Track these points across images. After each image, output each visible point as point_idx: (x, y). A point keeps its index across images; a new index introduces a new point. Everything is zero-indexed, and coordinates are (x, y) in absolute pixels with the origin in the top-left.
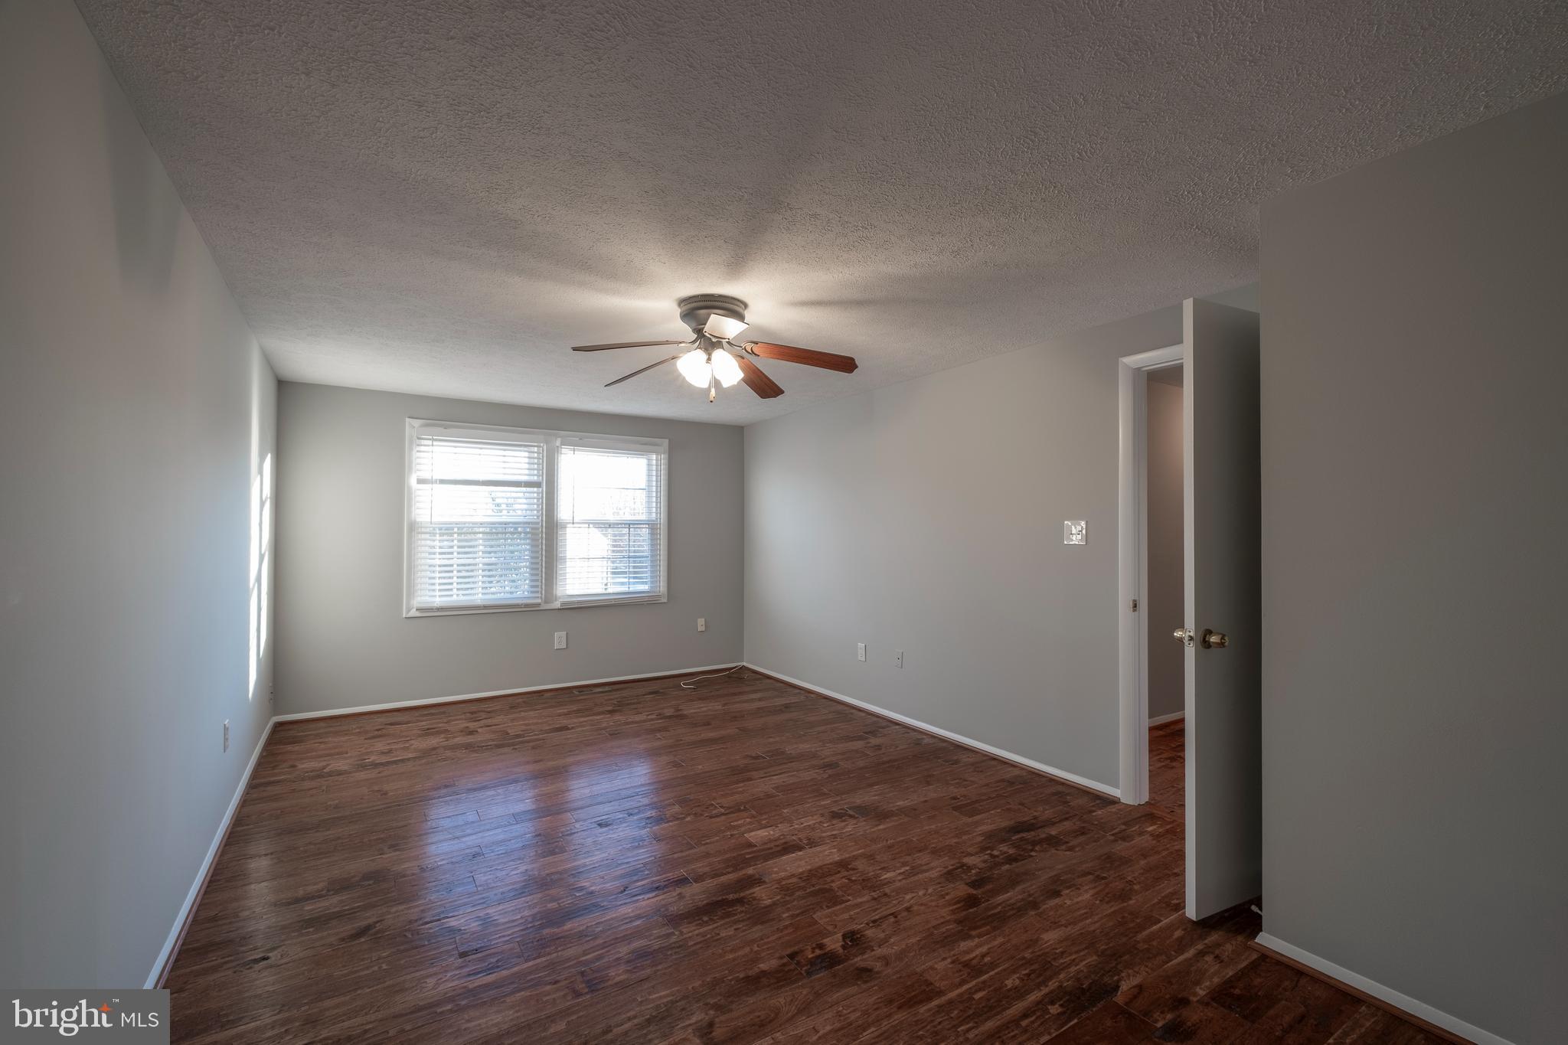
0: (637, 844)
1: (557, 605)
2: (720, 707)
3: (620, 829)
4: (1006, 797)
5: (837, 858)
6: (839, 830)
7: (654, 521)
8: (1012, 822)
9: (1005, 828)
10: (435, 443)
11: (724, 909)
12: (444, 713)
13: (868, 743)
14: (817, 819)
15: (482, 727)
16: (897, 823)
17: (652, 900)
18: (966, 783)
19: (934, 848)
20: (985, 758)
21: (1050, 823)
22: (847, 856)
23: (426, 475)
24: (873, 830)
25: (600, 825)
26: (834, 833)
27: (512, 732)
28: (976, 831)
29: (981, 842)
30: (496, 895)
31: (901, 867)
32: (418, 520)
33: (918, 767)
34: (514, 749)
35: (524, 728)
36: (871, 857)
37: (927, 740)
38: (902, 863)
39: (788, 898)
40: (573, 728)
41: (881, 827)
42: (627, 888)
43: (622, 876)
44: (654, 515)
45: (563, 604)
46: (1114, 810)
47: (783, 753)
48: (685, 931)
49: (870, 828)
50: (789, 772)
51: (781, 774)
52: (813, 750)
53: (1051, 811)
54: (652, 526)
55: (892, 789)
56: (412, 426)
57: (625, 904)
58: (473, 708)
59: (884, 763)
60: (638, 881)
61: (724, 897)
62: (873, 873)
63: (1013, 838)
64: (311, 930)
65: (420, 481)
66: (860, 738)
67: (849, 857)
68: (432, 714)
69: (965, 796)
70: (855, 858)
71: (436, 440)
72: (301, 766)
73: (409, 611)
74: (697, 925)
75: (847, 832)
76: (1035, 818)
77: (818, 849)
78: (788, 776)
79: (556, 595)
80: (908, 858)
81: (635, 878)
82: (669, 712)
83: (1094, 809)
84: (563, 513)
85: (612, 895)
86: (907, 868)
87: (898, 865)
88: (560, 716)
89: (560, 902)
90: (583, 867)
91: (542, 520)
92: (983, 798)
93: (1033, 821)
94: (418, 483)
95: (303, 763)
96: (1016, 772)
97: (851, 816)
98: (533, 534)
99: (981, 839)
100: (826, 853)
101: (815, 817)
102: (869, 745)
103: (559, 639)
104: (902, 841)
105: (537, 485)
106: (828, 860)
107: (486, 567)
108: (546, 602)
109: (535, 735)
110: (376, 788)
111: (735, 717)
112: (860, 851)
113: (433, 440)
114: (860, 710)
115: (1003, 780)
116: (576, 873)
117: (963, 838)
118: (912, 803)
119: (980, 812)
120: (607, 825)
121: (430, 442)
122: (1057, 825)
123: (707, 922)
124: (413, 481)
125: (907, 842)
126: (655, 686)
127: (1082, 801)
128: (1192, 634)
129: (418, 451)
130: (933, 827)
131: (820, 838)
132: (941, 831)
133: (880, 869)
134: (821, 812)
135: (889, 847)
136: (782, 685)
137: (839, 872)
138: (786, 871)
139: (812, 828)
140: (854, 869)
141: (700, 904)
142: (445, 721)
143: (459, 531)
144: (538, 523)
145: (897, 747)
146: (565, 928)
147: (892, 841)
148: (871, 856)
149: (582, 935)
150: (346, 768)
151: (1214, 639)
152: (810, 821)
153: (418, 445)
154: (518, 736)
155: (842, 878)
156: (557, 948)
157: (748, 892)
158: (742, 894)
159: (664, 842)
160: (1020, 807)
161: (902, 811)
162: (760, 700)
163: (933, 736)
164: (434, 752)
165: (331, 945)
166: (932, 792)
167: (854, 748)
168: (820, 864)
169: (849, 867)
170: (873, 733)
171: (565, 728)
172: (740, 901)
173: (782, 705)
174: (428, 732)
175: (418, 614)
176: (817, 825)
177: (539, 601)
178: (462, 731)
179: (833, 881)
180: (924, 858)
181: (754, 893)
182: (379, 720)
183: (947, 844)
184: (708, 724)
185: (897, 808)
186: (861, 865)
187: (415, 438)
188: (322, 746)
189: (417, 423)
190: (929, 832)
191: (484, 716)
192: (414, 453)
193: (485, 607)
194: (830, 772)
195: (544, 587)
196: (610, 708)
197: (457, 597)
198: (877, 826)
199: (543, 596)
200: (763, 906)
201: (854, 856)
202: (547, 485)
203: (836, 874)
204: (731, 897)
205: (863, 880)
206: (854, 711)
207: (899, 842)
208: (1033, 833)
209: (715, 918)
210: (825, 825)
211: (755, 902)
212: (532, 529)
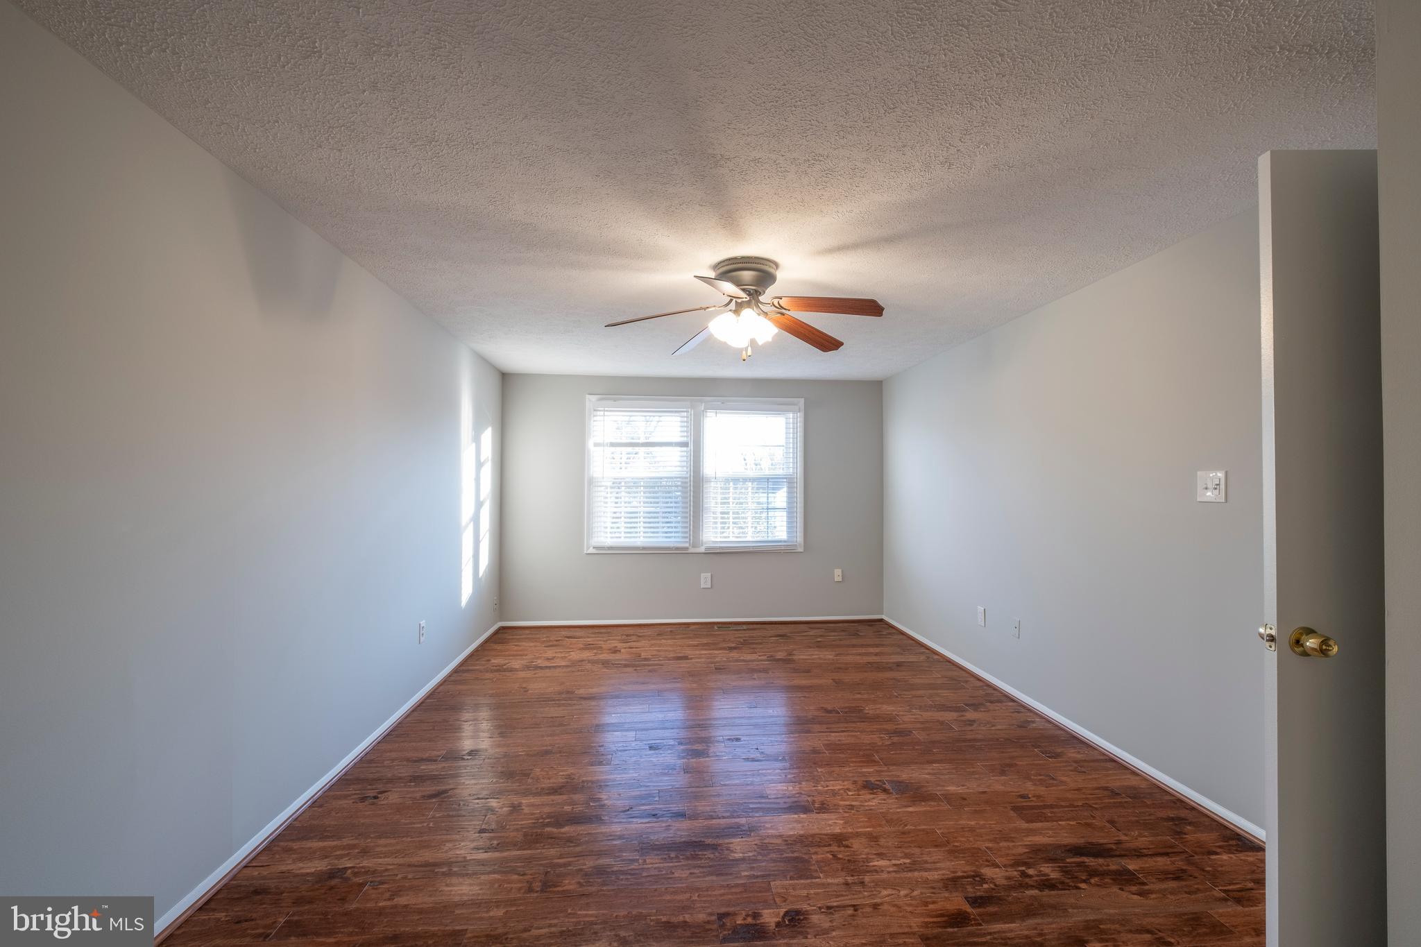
0: (667, 771)
1: (702, 550)
2: (831, 657)
3: (663, 755)
4: (1096, 809)
5: (837, 830)
6: (861, 801)
7: (791, 475)
8: (1082, 841)
9: (1065, 846)
10: (606, 413)
11: (695, 851)
12: (608, 633)
13: (963, 716)
14: (847, 784)
15: (625, 648)
16: (932, 809)
17: (643, 825)
18: (1051, 782)
19: (957, 846)
20: (1102, 758)
21: (1138, 854)
22: (850, 830)
23: (599, 440)
24: (898, 810)
25: (651, 748)
26: (854, 803)
27: (643, 655)
28: (1023, 840)
29: (1020, 855)
30: (537, 788)
31: (901, 858)
32: (594, 476)
33: (1003, 752)
34: (635, 670)
35: (655, 653)
36: (873, 838)
37: (1039, 724)
38: (906, 854)
39: (760, 857)
40: (691, 659)
41: (910, 809)
42: (631, 808)
43: (635, 798)
44: (791, 470)
45: (707, 549)
46: (1251, 859)
47: (861, 711)
48: (648, 861)
49: (897, 808)
50: (852, 731)
51: (844, 731)
52: (894, 713)
53: (1151, 839)
54: (790, 481)
55: (954, 771)
56: (591, 400)
57: (620, 822)
58: (631, 631)
59: (965, 741)
60: (644, 805)
61: (703, 840)
62: (864, 856)
63: (1068, 860)
64: (413, 784)
65: (596, 445)
66: (957, 709)
67: (852, 833)
68: (601, 633)
69: (1038, 797)
70: (857, 835)
71: (607, 411)
72: (493, 661)
73: (588, 548)
74: (662, 859)
75: (868, 806)
76: (1119, 843)
77: (825, 816)
78: (848, 736)
79: (702, 541)
80: (917, 851)
81: (643, 802)
82: (780, 655)
83: (1219, 850)
84: (708, 469)
85: (616, 812)
86: (908, 861)
87: (899, 855)
88: (689, 646)
89: (575, 807)
90: (613, 781)
91: (690, 475)
92: (1063, 804)
93: (1114, 847)
94: (595, 446)
95: (495, 659)
96: (1134, 781)
97: (885, 790)
98: (682, 487)
99: (1021, 850)
100: (830, 822)
101: (846, 783)
102: (962, 718)
103: (705, 580)
104: (923, 830)
105: (685, 444)
106: (828, 831)
107: (646, 515)
108: (694, 547)
109: (660, 660)
110: (524, 685)
111: (839, 668)
112: (868, 829)
113: (604, 411)
114: (979, 679)
115: (1106, 789)
116: (601, 785)
117: (1001, 844)
118: (968, 791)
119: (1047, 819)
120: (655, 749)
121: (602, 413)
122: (1145, 859)
123: (672, 858)
124: (590, 444)
125: (927, 833)
126: (783, 630)
127: (1207, 837)
128: (1273, 632)
129: (594, 421)
130: (973, 823)
131: (835, 805)
132: (978, 831)
133: (875, 854)
134: (855, 779)
135: (903, 833)
136: (911, 642)
137: (830, 845)
138: (777, 830)
139: (834, 793)
140: (847, 847)
141: (678, 840)
142: (605, 639)
143: (626, 485)
144: (686, 478)
145: (993, 726)
146: (563, 830)
147: (911, 827)
148: (876, 837)
149: (570, 840)
150: (517, 667)
151: (1311, 643)
152: (837, 786)
153: (594, 416)
154: (646, 659)
155: (828, 852)
156: (544, 846)
157: (727, 841)
158: (720, 841)
159: (690, 775)
160: (1107, 824)
161: (948, 798)
162: (876, 654)
163: (1048, 721)
164: (580, 664)
165: (415, 798)
166: (998, 784)
167: (941, 719)
168: (817, 831)
169: (844, 843)
170: (975, 707)
171: (686, 658)
172: (714, 847)
173: (894, 663)
174: (588, 647)
175: (594, 551)
176: (842, 791)
177: (687, 545)
178: (610, 650)
179: (816, 853)
180: (936, 855)
181: (732, 843)
182: (563, 633)
183: (976, 846)
184: (808, 671)
185: (942, 792)
186: (857, 844)
187: (592, 410)
188: (516, 648)
189: (594, 398)
190: (962, 828)
191: (634, 639)
192: (592, 421)
193: (644, 548)
194: (896, 739)
195: (692, 533)
196: (733, 645)
197: (624, 540)
198: (906, 806)
199: (691, 541)
200: (731, 858)
201: (857, 833)
202: (694, 446)
203: (825, 846)
204: (709, 841)
205: (849, 861)
206: (972, 679)
207: (920, 830)
208: (1101, 861)
209: (681, 857)
210: (850, 793)
211: (726, 852)
212: (682, 482)
